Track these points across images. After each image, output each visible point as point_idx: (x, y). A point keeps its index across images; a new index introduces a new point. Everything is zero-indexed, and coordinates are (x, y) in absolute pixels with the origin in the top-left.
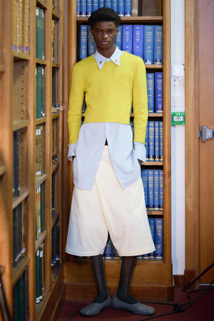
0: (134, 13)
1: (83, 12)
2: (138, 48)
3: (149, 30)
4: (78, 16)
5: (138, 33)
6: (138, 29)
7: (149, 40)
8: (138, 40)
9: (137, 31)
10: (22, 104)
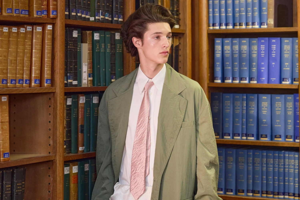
0: (270, 23)
1: (222, 23)
2: (273, 65)
3: (287, 44)
4: (211, 28)
5: (274, 47)
6: (274, 42)
7: (287, 55)
8: (274, 55)
9: (273, 45)
10: (50, 137)
